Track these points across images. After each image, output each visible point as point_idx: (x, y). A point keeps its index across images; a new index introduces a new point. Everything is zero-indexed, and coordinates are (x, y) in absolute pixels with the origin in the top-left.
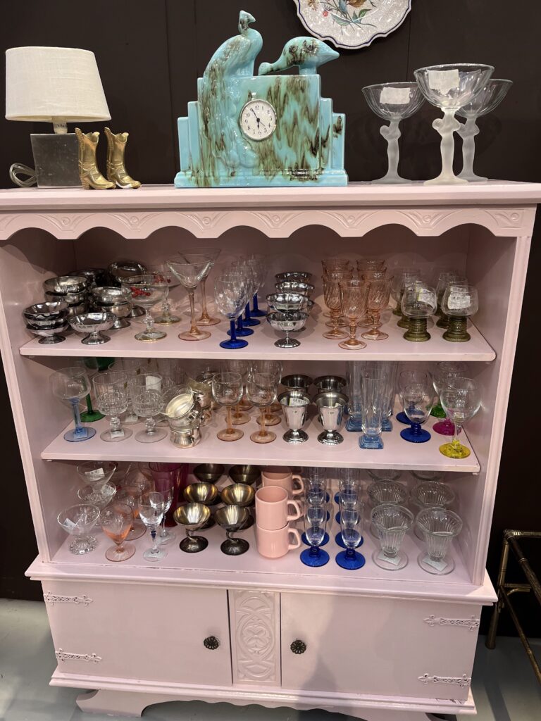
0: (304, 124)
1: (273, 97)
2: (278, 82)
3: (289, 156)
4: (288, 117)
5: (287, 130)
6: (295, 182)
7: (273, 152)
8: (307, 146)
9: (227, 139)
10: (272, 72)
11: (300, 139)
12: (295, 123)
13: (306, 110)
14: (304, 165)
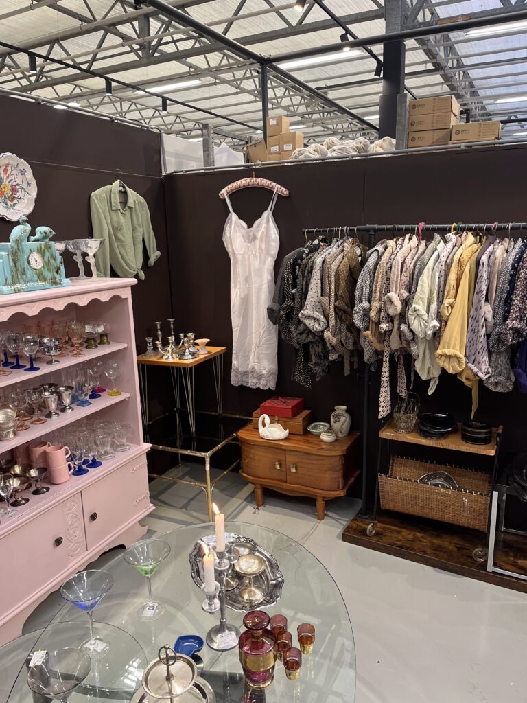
0: (52, 261)
1: (39, 250)
2: (41, 244)
3: (48, 275)
4: (46, 259)
5: (47, 264)
6: (54, 286)
7: (42, 274)
8: (54, 270)
9: (25, 269)
10: (36, 240)
11: (51, 268)
12: (49, 261)
13: (52, 255)
14: (54, 278)
